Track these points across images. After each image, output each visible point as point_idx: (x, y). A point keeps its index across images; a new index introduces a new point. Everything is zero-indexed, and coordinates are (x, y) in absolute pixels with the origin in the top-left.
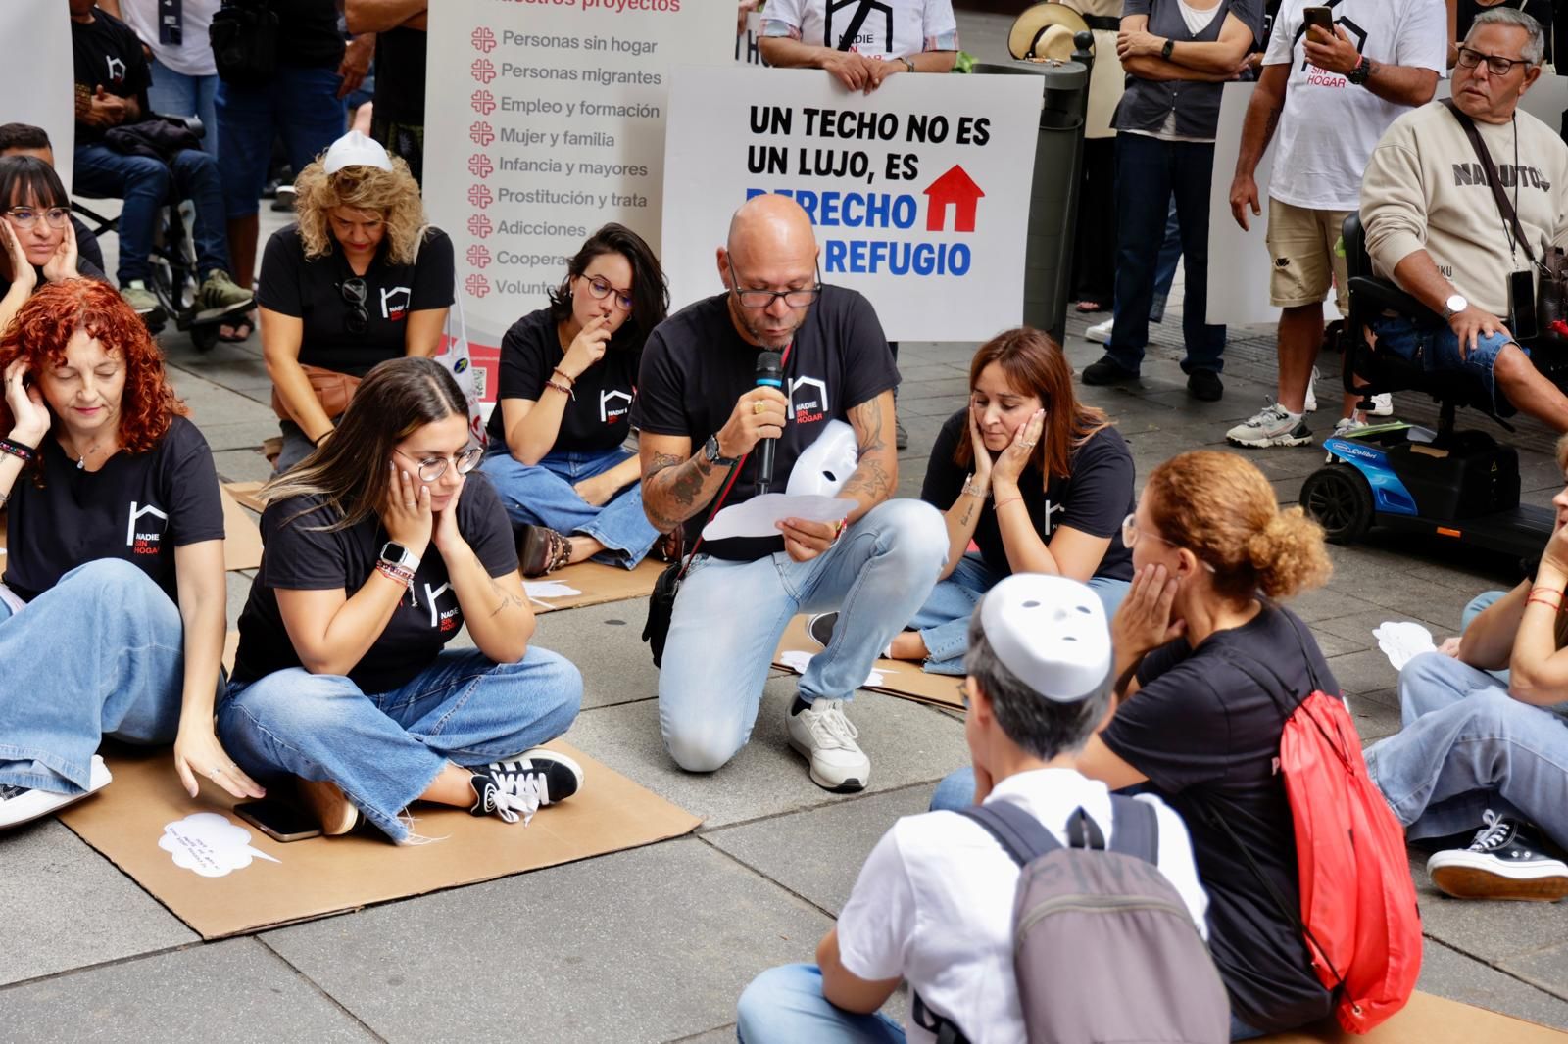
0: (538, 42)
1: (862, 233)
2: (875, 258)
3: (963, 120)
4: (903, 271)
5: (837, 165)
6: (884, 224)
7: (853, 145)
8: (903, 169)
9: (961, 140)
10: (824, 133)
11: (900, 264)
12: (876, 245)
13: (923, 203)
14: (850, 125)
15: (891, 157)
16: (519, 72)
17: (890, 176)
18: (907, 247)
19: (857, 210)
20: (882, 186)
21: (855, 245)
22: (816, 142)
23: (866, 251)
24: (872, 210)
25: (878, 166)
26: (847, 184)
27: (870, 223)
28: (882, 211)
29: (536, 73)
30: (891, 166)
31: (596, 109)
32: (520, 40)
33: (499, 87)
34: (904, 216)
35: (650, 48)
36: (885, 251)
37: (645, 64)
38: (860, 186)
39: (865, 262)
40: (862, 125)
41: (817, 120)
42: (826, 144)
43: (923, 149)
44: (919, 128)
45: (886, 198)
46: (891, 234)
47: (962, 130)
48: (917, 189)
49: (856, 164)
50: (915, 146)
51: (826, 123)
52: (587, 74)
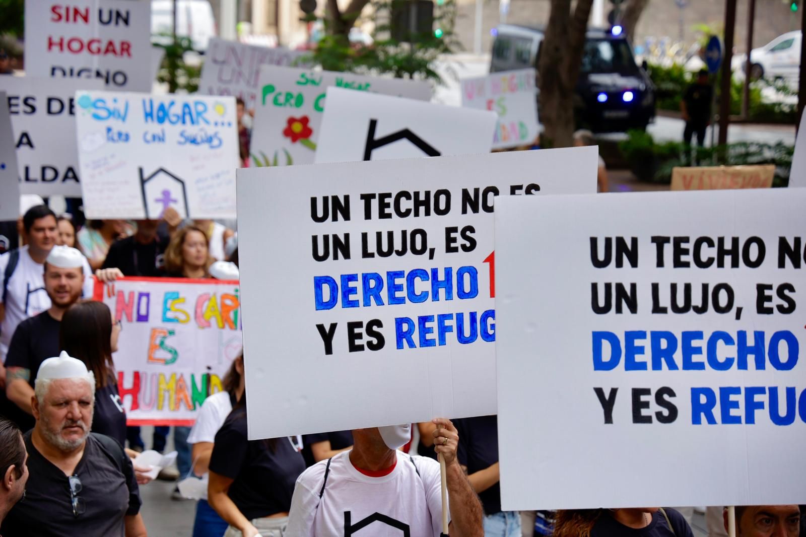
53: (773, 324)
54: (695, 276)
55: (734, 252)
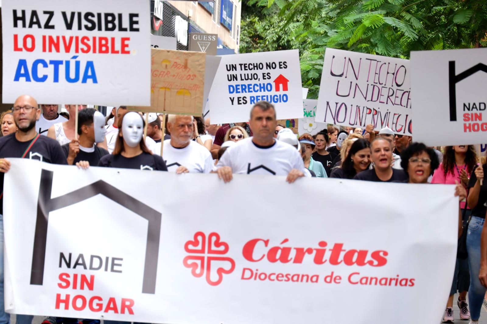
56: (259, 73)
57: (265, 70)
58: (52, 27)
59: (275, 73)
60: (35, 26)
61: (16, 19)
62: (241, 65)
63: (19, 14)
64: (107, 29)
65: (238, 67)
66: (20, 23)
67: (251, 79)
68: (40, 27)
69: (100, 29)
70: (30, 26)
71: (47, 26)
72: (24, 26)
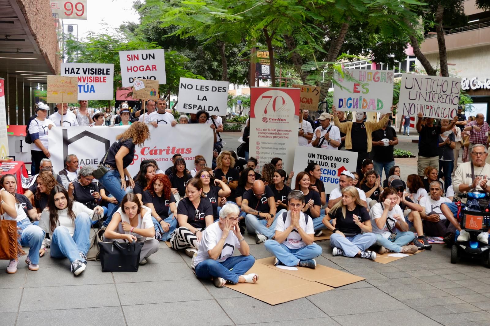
0: (266, 143)
1: (326, 176)
2: (328, 180)
3: (344, 158)
4: (333, 182)
5: (323, 164)
6: (330, 174)
7: (325, 161)
8: (334, 166)
9: (344, 162)
10: (320, 158)
11: (332, 181)
12: (328, 178)
13: (337, 172)
14: (325, 157)
15: (332, 164)
16: (263, 148)
17: (331, 167)
18: (334, 179)
19: (325, 172)
20: (330, 168)
21: (325, 177)
22: (319, 160)
23: (327, 179)
24: (328, 172)
25: (329, 165)
26: (324, 167)
27: (328, 174)
28: (330, 172)
29: (266, 148)
30: (332, 165)
31: (275, 154)
32: (263, 143)
33: (260, 150)
34: (334, 174)
35: (284, 144)
36: (330, 179)
37: (283, 146)
38: (326, 168)
39: (326, 180)
40: (327, 158)
41: (319, 156)
42: (321, 160)
43: (337, 163)
44: (336, 159)
45: (331, 170)
46: (331, 176)
47: (344, 160)
48: (336, 169)
49: (326, 164)
50: (336, 162)
51: (321, 157)
52: (274, 148)
53: (333, 169)
54: (323, 161)
55: (328, 158)
56: (329, 162)
57: (333, 162)
58: (79, 74)
59: (339, 165)
60: (73, 73)
61: (66, 71)
62: (318, 155)
63: (67, 69)
64: (98, 74)
65: (316, 156)
66: (67, 72)
67: (323, 165)
68: (74, 73)
69: (96, 74)
70: (71, 73)
71: (77, 73)
72: (69, 73)
